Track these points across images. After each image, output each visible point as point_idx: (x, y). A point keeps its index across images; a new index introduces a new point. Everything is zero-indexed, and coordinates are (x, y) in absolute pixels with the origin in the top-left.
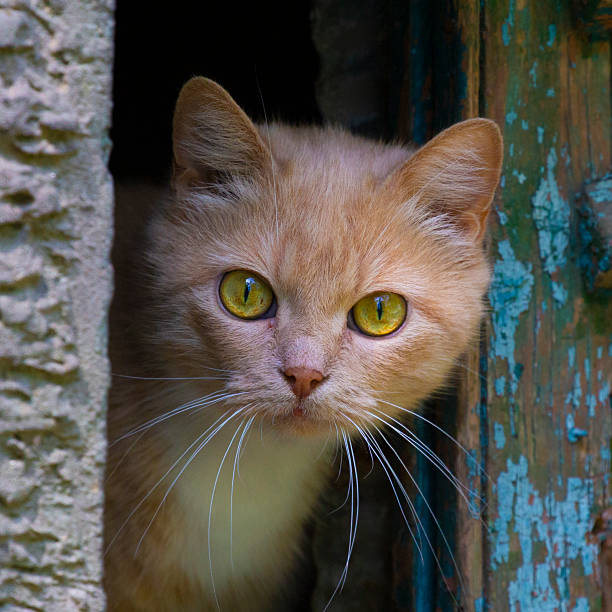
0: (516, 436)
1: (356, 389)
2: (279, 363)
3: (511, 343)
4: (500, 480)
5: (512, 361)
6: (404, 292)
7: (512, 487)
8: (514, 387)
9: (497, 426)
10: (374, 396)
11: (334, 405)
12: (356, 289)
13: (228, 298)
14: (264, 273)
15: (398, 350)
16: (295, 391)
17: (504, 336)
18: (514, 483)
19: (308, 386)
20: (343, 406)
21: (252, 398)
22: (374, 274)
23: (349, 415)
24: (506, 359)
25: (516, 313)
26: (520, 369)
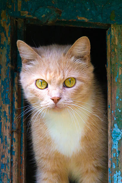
0: (118, 166)
1: (68, 99)
2: (50, 97)
3: (117, 146)
4: (114, 175)
5: (117, 150)
6: (74, 77)
7: (117, 177)
8: (118, 156)
9: (113, 163)
10: (72, 100)
11: (63, 104)
12: (64, 78)
13: (38, 85)
14: (44, 79)
15: (75, 89)
16: (54, 102)
17: (115, 144)
18: (117, 176)
19: (57, 101)
20: (65, 103)
21: (46, 105)
22: (67, 75)
23: (67, 105)
24: (116, 149)
25: (118, 140)
26: (119, 152)
